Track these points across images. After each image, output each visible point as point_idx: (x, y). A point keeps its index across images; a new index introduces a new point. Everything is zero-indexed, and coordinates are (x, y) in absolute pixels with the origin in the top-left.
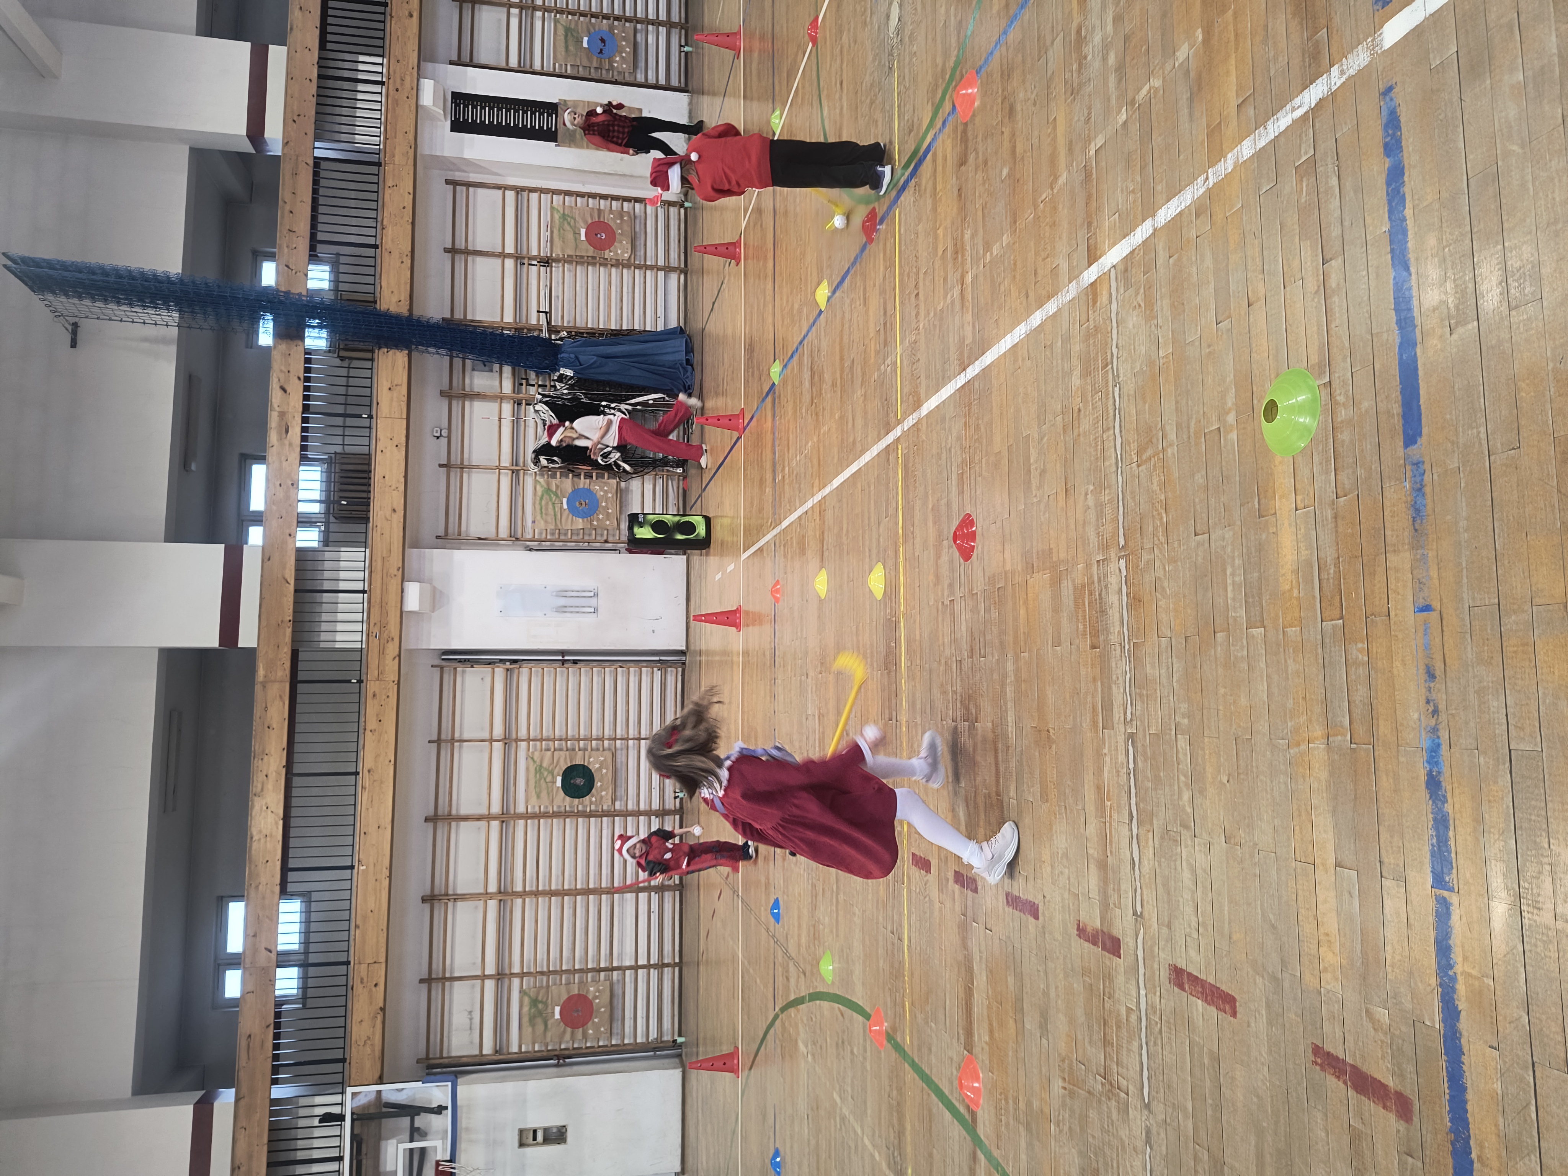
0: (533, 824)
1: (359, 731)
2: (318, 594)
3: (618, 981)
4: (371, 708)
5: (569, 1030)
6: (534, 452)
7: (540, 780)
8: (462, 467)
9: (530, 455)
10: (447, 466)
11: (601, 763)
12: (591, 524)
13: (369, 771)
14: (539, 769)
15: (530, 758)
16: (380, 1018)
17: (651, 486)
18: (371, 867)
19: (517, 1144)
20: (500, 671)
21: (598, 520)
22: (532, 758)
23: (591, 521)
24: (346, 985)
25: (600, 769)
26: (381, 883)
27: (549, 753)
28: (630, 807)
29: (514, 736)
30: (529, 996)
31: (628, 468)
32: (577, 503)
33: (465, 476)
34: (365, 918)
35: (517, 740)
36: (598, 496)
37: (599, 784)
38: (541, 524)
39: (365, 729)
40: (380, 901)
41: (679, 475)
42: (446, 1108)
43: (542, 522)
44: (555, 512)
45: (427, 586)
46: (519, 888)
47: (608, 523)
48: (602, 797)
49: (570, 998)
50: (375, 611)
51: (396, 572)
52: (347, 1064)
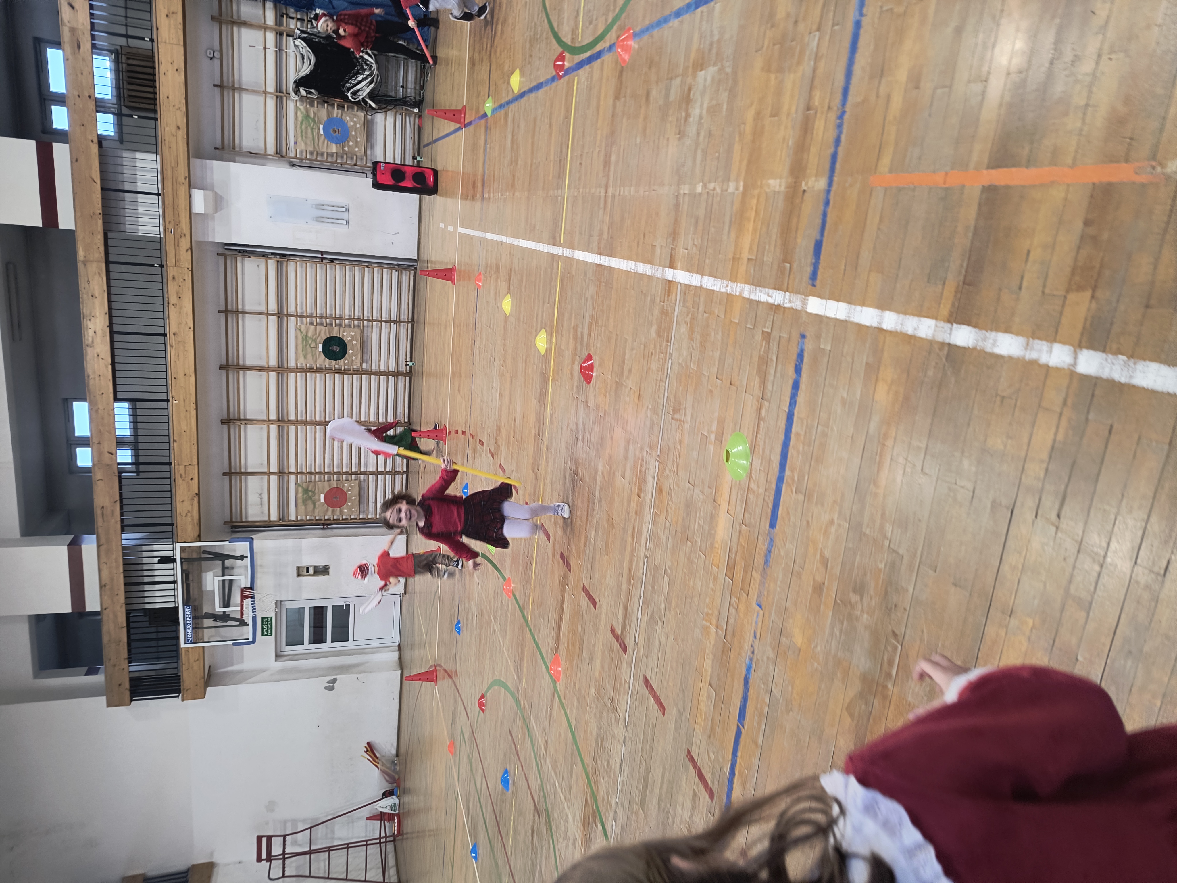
0: (302, 376)
1: (164, 303)
2: (121, 193)
3: (364, 480)
4: (172, 288)
5: (330, 509)
6: (295, 82)
7: (306, 345)
8: (234, 89)
9: (291, 86)
10: (220, 86)
11: (352, 337)
12: (343, 150)
13: (174, 334)
14: (305, 338)
15: (298, 329)
16: (196, 499)
17: (392, 120)
18: (182, 402)
19: (296, 575)
20: (272, 264)
21: (349, 146)
22: (300, 330)
23: (343, 147)
24: (170, 478)
25: (351, 341)
26: (190, 413)
27: (312, 327)
28: (373, 368)
29: (286, 313)
30: (302, 487)
31: (373, 105)
32: (332, 130)
33: (236, 95)
34: (180, 435)
35: (288, 315)
36: (349, 126)
37: (351, 351)
38: (302, 146)
39: (168, 303)
40: (190, 425)
41: (415, 114)
42: (246, 557)
43: (303, 144)
44: (313, 136)
45: (210, 193)
46: (292, 417)
47: (357, 150)
48: (353, 360)
49: (331, 490)
50: (169, 211)
51: (183, 181)
52: (175, 527)
